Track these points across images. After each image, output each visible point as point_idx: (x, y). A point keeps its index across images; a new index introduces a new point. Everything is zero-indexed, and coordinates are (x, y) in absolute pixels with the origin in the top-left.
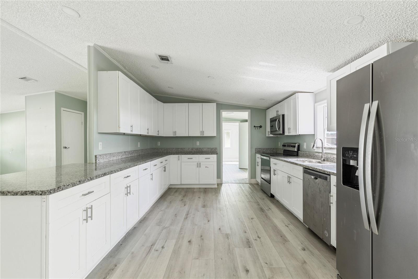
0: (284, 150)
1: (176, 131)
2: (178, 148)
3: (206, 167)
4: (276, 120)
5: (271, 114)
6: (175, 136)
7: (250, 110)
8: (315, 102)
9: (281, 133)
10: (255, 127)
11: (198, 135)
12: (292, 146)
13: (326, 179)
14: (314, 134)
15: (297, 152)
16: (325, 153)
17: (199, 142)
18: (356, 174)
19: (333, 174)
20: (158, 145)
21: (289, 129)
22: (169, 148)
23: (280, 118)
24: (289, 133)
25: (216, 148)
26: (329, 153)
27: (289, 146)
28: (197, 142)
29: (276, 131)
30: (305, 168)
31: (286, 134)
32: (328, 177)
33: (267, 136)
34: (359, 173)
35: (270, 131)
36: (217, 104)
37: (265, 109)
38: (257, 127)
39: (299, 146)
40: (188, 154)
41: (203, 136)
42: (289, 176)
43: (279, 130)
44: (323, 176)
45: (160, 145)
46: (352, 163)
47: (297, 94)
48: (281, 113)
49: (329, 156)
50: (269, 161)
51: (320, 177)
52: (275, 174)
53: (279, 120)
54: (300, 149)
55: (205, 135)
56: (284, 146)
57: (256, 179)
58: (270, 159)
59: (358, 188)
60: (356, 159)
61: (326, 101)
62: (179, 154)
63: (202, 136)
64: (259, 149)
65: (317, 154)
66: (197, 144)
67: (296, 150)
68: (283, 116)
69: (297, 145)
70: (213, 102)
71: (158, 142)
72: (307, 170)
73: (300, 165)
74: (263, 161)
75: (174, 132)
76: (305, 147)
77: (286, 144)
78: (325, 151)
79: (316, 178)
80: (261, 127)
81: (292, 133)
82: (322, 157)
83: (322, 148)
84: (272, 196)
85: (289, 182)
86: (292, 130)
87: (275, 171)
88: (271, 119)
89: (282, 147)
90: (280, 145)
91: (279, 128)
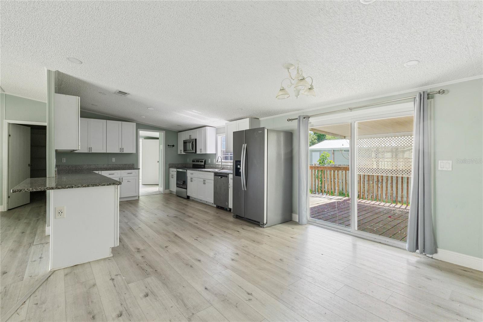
0: (193, 164)
1: (91, 148)
2: (90, 165)
3: (128, 181)
5: (184, 136)
6: (90, 152)
7: (165, 131)
8: (217, 134)
9: (194, 152)
10: (168, 145)
11: (118, 151)
12: (200, 161)
13: (227, 176)
14: (216, 154)
15: (204, 165)
16: (223, 165)
17: (114, 158)
18: (240, 171)
19: (230, 173)
20: (63, 162)
21: (201, 149)
22: (78, 165)
23: (193, 141)
24: (200, 152)
25: (133, 164)
26: (224, 165)
27: (198, 161)
28: (113, 159)
29: (189, 150)
30: (215, 173)
31: (198, 152)
32: (228, 175)
33: (179, 153)
34: (241, 170)
35: (182, 150)
36: (137, 124)
37: (177, 132)
38: (171, 146)
39: (205, 161)
40: (109, 170)
41: (123, 152)
42: (204, 180)
43: (192, 149)
44: (225, 176)
45: (65, 162)
46: (239, 166)
47: (207, 127)
48: (193, 137)
49: (225, 166)
50: (186, 173)
51: (224, 176)
52: (192, 181)
53: (192, 143)
54: (206, 163)
55: (124, 152)
56: (193, 161)
57: (169, 189)
58: (187, 171)
59: (241, 176)
60: (240, 165)
61: (225, 134)
62: (98, 171)
63: (121, 152)
64: (172, 164)
65: (217, 166)
66: (113, 160)
67: (203, 164)
68: (196, 140)
69: (204, 161)
70: (132, 121)
71: (63, 159)
72: (216, 174)
73: (212, 172)
74: (178, 173)
75: (90, 148)
76: (210, 162)
77: (195, 160)
78: (223, 164)
79: (222, 178)
80: (173, 146)
81: (203, 152)
82: (221, 167)
83: (221, 162)
84: (188, 198)
85: (204, 183)
86: (203, 150)
87: (191, 178)
88: (184, 141)
89: (191, 162)
90: (189, 161)
91: (192, 148)
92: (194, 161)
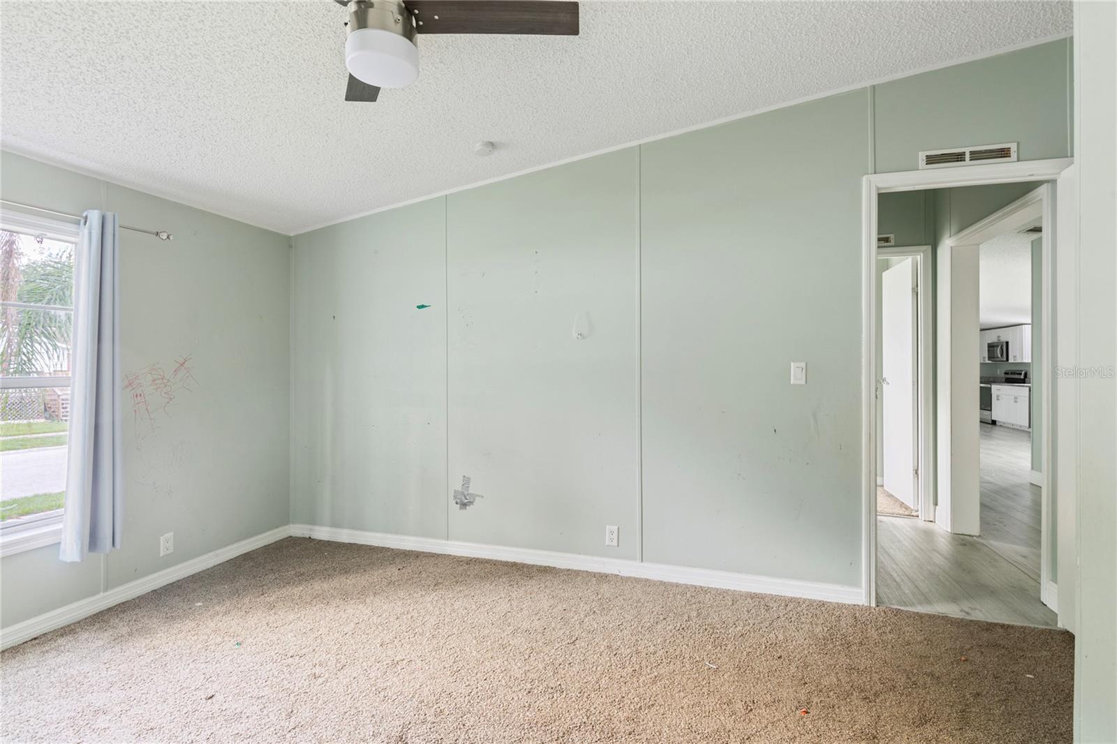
0: (1007, 377)
4: (998, 346)
5: (989, 338)
9: (1005, 360)
12: (1018, 374)
15: (1025, 379)
21: (1015, 357)
23: (1003, 345)
24: (1015, 360)
27: (1013, 373)
29: (998, 357)
31: (1011, 360)
33: (982, 361)
35: (987, 356)
39: (1026, 374)
42: (1016, 397)
47: (1024, 325)
48: (1003, 339)
50: (990, 388)
52: (998, 399)
53: (1002, 347)
54: (1028, 377)
56: (1006, 373)
58: (992, 386)
67: (1022, 377)
68: (1007, 343)
69: (1023, 372)
74: (982, 389)
76: (1034, 374)
77: (1010, 371)
81: (1019, 361)
84: (994, 423)
85: (1016, 402)
86: (1018, 358)
87: (998, 396)
88: (988, 344)
89: (1003, 375)
90: (1000, 372)
91: (1002, 355)
92: (1008, 374)
